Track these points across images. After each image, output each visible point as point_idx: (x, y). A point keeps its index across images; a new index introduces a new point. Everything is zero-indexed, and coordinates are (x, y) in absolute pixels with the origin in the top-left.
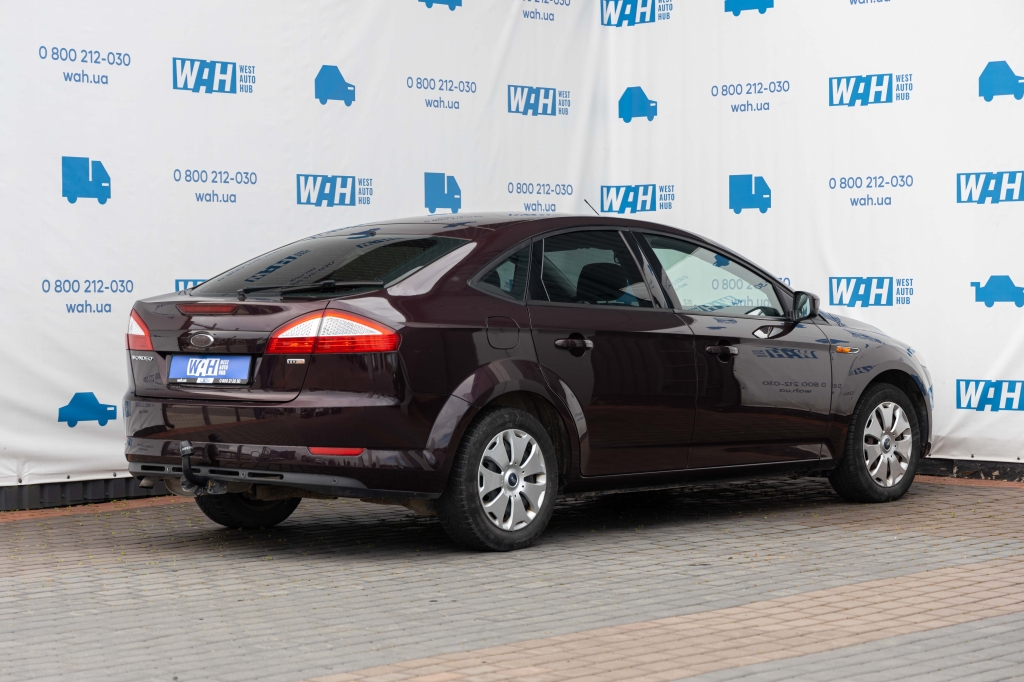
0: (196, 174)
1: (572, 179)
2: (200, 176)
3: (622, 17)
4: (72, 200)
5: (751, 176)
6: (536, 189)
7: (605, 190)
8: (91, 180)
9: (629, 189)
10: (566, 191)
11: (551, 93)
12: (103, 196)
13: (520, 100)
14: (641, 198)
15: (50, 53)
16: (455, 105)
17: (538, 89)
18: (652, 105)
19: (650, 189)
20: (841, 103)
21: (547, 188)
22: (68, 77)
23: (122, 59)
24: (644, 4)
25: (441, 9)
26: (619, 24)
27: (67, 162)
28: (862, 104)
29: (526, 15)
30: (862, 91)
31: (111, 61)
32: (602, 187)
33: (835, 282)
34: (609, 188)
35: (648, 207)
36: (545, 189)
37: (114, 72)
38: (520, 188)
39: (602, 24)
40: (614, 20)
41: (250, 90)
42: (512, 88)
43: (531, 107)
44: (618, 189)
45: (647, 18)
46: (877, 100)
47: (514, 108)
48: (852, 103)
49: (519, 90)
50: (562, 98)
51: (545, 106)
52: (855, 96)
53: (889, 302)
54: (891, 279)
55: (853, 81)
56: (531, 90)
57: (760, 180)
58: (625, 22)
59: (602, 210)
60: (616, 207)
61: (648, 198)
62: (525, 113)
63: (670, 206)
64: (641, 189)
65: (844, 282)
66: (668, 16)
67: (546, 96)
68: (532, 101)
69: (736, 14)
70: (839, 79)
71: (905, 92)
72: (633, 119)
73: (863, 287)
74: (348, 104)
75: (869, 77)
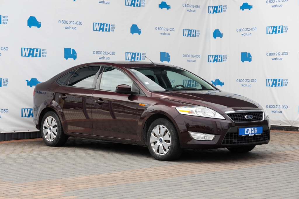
0: (99, 52)
1: (200, 53)
4: (67, 59)
5: (246, 53)
6: (191, 56)
7: (209, 56)
8: (71, 54)
9: (215, 56)
10: (198, 57)
11: (195, 31)
13: (186, 33)
14: (219, 58)
15: (61, 22)
16: (169, 34)
17: (191, 30)
18: (222, 34)
19: (221, 56)
20: (270, 33)
21: (193, 56)
22: (66, 28)
23: (80, 23)
25: (164, 9)
26: (213, 13)
28: (275, 34)
29: (188, 11)
30: (275, 30)
31: (77, 24)
32: (208, 56)
33: (268, 80)
34: (210, 56)
37: (78, 26)
38: (186, 56)
39: (209, 13)
40: (212, 12)
42: (184, 30)
43: (189, 35)
44: (213, 56)
45: (220, 11)
46: (279, 32)
47: (185, 35)
48: (272, 33)
49: (186, 30)
50: (197, 32)
51: (193, 34)
52: (273, 31)
53: (282, 86)
54: (282, 79)
55: (273, 27)
56: (189, 30)
57: (249, 54)
58: (215, 12)
59: (208, 62)
60: (212, 61)
61: (220, 58)
62: (188, 36)
63: (226, 60)
64: (219, 56)
65: (270, 80)
66: (226, 11)
67: (193, 32)
68: (190, 33)
69: (243, 10)
70: (269, 27)
71: (286, 30)
72: (217, 38)
73: (275, 81)
74: (139, 34)
75: (277, 27)
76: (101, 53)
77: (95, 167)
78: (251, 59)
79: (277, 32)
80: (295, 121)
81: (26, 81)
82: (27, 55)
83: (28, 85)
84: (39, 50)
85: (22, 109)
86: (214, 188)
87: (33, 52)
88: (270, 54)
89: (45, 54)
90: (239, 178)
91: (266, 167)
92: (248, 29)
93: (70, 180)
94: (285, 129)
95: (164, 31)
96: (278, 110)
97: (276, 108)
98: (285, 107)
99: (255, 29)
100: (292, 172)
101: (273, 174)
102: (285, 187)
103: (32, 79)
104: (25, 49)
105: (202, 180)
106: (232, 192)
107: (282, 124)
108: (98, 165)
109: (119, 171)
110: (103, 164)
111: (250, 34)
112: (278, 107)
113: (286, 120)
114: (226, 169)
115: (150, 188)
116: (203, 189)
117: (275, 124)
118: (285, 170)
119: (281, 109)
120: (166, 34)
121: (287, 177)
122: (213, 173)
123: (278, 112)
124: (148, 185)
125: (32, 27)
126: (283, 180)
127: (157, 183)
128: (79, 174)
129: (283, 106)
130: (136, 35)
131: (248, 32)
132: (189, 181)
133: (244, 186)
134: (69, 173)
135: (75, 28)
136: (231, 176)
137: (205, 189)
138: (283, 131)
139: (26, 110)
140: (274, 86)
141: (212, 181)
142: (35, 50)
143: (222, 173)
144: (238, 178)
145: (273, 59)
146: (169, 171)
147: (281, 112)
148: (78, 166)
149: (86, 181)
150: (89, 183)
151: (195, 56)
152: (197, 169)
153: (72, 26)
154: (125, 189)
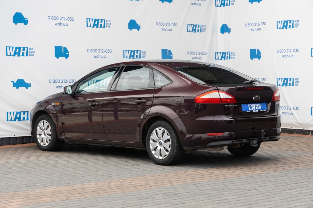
0: (94, 50)
1: (206, 50)
2: (95, 51)
3: (221, 4)
4: (58, 58)
5: (256, 49)
6: (196, 53)
7: (217, 53)
8: (63, 52)
9: (223, 53)
10: (205, 54)
12: (67, 56)
13: (190, 28)
14: (226, 55)
15: (51, 18)
16: (171, 30)
17: (196, 25)
18: (229, 29)
19: (229, 53)
20: (280, 28)
22: (56, 24)
23: (72, 19)
24: (227, 1)
25: (166, 3)
26: (221, 6)
27: (56, 47)
28: (286, 29)
29: (192, 4)
31: (69, 20)
32: (216, 53)
33: (278, 79)
34: (218, 53)
35: (228, 58)
36: (198, 53)
37: (69, 23)
38: (191, 53)
39: (216, 6)
40: (219, 5)
41: (109, 27)
42: (188, 25)
43: (194, 30)
44: (220, 53)
45: (228, 4)
46: (290, 27)
47: (189, 30)
48: (283, 28)
49: (190, 25)
50: (203, 28)
51: (198, 30)
52: (284, 26)
53: (293, 85)
54: (293, 78)
55: (283, 22)
56: (194, 25)
57: (258, 50)
58: (222, 6)
59: (216, 59)
60: (220, 58)
61: (228, 56)
62: (192, 32)
63: (234, 58)
64: (227, 53)
65: (281, 79)
66: (234, 4)
67: (199, 27)
68: (194, 28)
69: (252, 3)
70: (279, 22)
71: (297, 25)
72: (224, 33)
73: (286, 81)
74: (138, 30)
75: (287, 21)
76: (96, 51)
77: (70, 177)
78: (261, 56)
79: (288, 27)
80: (307, 124)
81: (12, 82)
82: (12, 54)
83: (14, 86)
84: (26, 49)
85: (7, 113)
86: (187, 202)
87: (20, 51)
88: (281, 51)
89: (33, 53)
90: (220, 190)
91: (256, 177)
92: (257, 24)
93: (35, 192)
94: (296, 132)
95: (165, 26)
96: (289, 111)
97: (287, 109)
98: (297, 108)
99: (264, 24)
100: (282, 182)
101: (259, 185)
102: (266, 200)
103: (18, 80)
104: (10, 47)
105: (179, 193)
106: (204, 206)
107: (294, 127)
108: (74, 175)
109: (94, 181)
110: (79, 174)
111: (260, 29)
112: (289, 108)
113: (297, 122)
114: (210, 179)
115: (118, 202)
116: (174, 202)
117: (286, 126)
118: (274, 181)
119: (293, 111)
120: (168, 30)
121: (273, 188)
122: (195, 183)
123: (289, 114)
124: (118, 198)
125: (18, 23)
126: (267, 192)
127: (128, 196)
128: (49, 185)
129: (294, 108)
130: (135, 31)
131: (257, 27)
132: (163, 194)
133: (221, 199)
134: (39, 184)
135: (66, 25)
136: (212, 188)
137: (177, 202)
138: (295, 135)
139: (12, 113)
140: (285, 85)
141: (189, 194)
142: (22, 49)
143: (204, 184)
144: (218, 190)
145: (283, 57)
146: (148, 181)
147: (292, 114)
148: (52, 176)
149: (52, 194)
150: (54, 196)
151: (201, 53)
152: (179, 179)
153: (63, 22)
154: (90, 202)
